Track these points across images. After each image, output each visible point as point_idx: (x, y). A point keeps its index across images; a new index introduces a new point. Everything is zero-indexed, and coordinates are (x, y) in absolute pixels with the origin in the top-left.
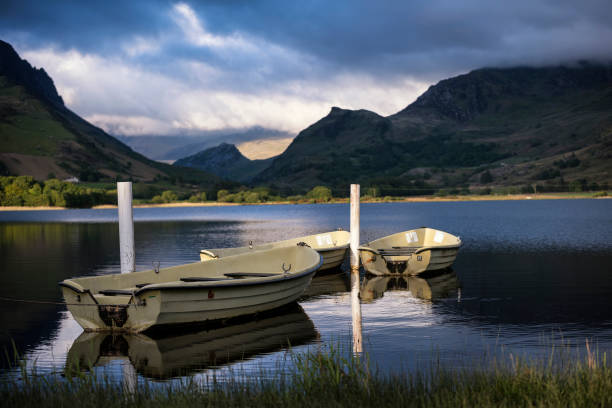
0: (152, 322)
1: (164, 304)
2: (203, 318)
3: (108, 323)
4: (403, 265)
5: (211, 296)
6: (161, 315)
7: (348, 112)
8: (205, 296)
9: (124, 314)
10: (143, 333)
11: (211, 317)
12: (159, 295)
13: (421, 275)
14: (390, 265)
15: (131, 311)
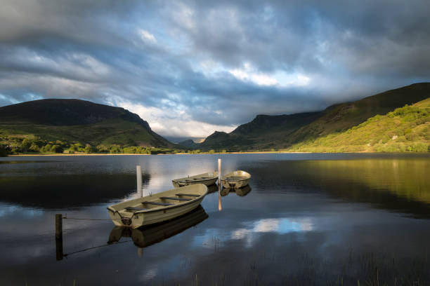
0: (140, 225)
1: (145, 218)
2: (162, 220)
3: (125, 224)
4: (234, 185)
5: (165, 212)
6: (144, 222)
7: (219, 132)
8: (162, 212)
9: (130, 221)
10: (138, 229)
11: (165, 219)
12: (143, 215)
13: (240, 188)
14: (230, 185)
15: (133, 220)
